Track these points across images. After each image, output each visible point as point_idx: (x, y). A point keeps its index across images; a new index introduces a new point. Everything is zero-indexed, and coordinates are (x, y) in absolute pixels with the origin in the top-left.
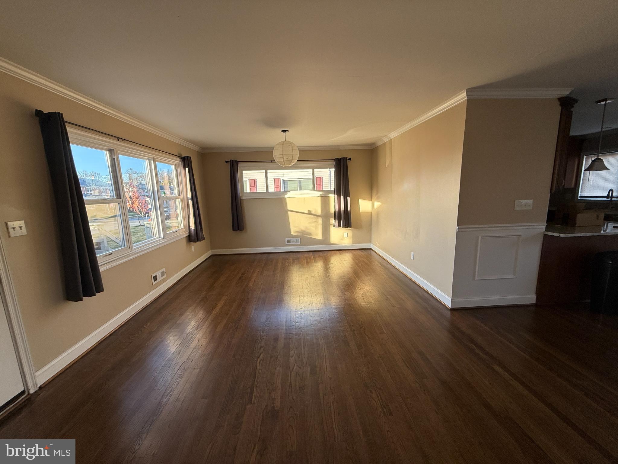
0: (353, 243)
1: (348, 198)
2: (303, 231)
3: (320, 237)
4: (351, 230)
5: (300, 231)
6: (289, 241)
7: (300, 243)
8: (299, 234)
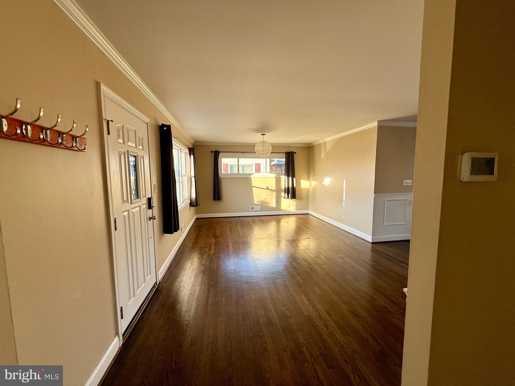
0: (296, 210)
1: (294, 179)
2: (263, 201)
3: (274, 205)
4: (295, 200)
5: (260, 201)
6: (252, 208)
7: (260, 210)
8: (260, 203)
